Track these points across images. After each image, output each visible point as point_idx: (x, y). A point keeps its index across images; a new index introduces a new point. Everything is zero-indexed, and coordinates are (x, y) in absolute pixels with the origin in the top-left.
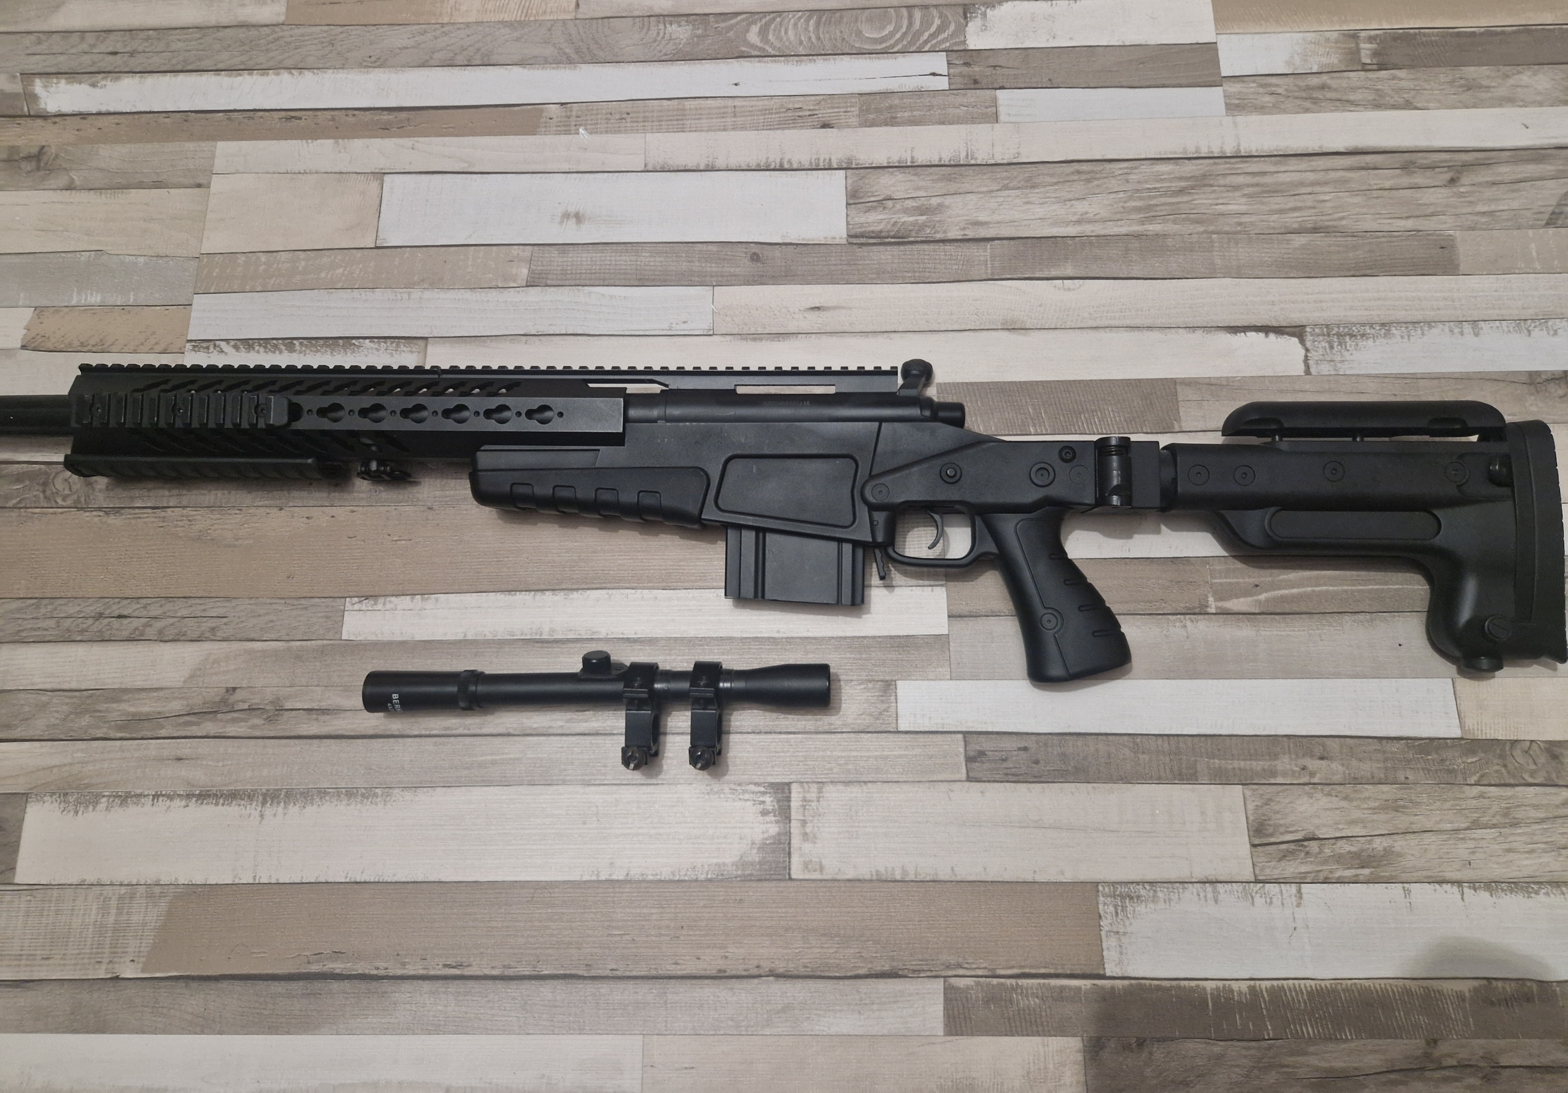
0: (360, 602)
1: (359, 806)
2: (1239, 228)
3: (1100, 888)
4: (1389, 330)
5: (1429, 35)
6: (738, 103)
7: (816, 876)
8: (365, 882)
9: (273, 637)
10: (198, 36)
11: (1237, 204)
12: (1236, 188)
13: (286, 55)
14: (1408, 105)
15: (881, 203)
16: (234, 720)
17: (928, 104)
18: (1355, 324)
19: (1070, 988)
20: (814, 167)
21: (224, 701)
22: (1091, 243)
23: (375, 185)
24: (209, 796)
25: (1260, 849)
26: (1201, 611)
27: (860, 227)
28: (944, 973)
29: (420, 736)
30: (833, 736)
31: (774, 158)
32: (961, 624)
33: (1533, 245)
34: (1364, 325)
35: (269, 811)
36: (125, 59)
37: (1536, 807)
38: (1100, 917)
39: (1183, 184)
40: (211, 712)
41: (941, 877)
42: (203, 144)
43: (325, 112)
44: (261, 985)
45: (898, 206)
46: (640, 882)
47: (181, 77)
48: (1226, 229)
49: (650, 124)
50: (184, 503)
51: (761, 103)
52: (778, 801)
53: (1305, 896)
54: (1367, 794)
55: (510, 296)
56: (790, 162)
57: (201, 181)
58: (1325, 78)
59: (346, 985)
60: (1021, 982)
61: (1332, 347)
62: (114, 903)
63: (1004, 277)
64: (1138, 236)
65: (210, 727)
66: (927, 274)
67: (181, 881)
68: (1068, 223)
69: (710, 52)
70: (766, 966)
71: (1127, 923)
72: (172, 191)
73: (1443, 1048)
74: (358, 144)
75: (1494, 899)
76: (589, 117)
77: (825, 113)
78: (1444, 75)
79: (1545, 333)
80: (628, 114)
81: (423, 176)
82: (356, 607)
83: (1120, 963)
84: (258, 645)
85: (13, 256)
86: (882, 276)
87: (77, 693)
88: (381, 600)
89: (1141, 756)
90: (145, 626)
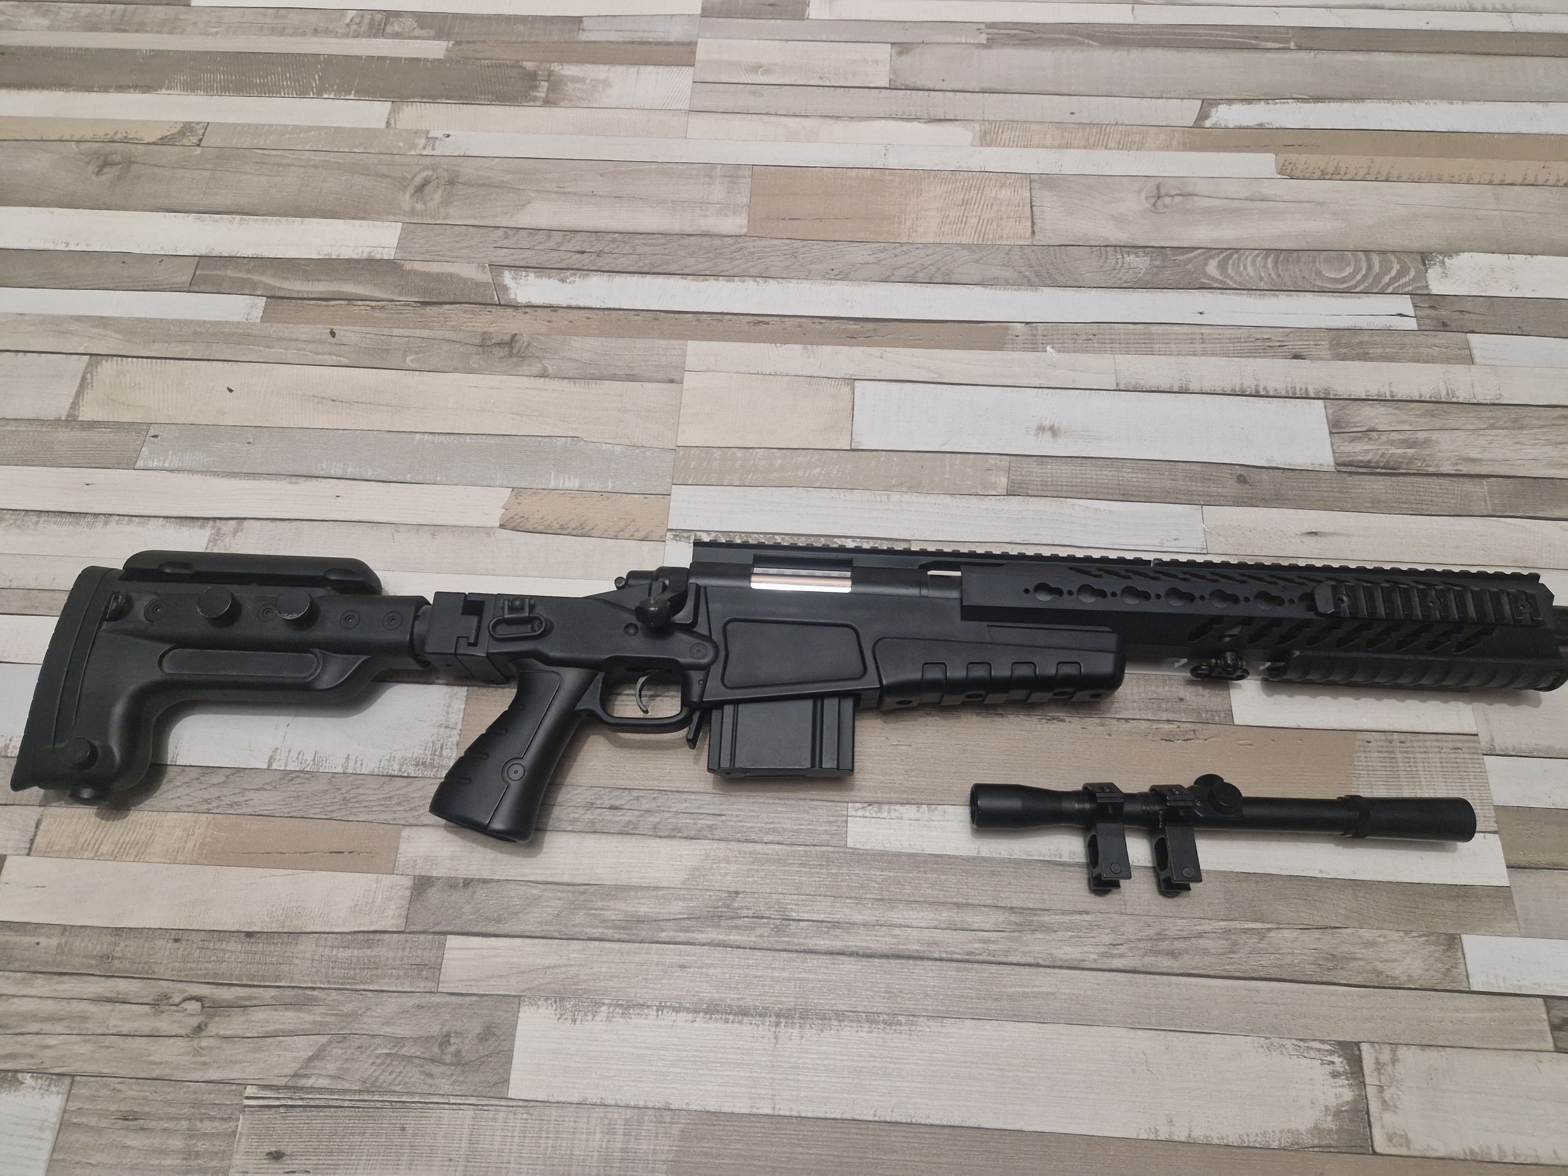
0: (863, 808)
6: (1204, 330)
7: (1403, 1151)
8: (897, 1123)
9: (775, 839)
10: (663, 241)
13: (751, 264)
15: (1366, 434)
16: (737, 928)
17: (1400, 342)
20: (1291, 395)
21: (727, 906)
23: (846, 390)
24: (718, 1013)
27: (1347, 456)
29: (941, 960)
31: (1249, 384)
32: (1522, 878)
35: (784, 1032)
36: (592, 258)
40: (714, 917)
41: (1543, 1161)
42: (673, 342)
43: (792, 319)
45: (1384, 438)
47: (649, 278)
49: (1118, 345)
51: (1227, 332)
52: (1349, 1063)
55: (991, 503)
56: (1265, 388)
57: (674, 377)
62: (620, 1128)
63: (1506, 514)
65: (714, 935)
66: (1425, 507)
67: (694, 1107)
69: (1170, 282)
72: (646, 385)
74: (827, 349)
76: (1055, 337)
77: (1297, 346)
80: (1094, 335)
81: (894, 383)
82: (859, 813)
84: (759, 847)
85: (490, 437)
86: (1376, 506)
87: (571, 888)
88: (886, 807)
90: (640, 819)
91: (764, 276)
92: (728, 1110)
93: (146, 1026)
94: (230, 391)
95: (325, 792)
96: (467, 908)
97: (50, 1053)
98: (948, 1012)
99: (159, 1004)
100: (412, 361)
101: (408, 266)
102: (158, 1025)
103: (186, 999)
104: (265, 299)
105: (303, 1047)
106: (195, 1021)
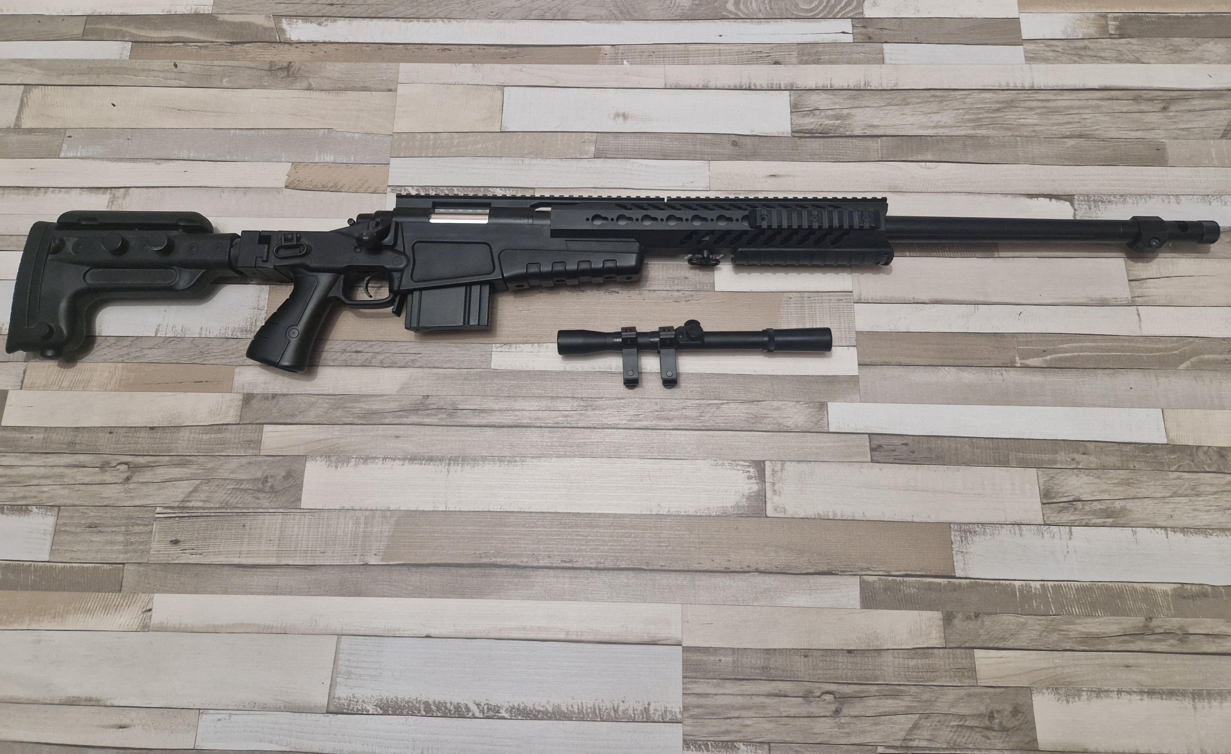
0: (501, 346)
2: (1033, 134)
3: (952, 526)
4: (1125, 199)
5: (1151, 17)
6: (722, 47)
7: (782, 515)
8: (512, 511)
9: (451, 366)
11: (1032, 119)
12: (1031, 109)
13: (440, 9)
14: (1137, 61)
15: (813, 112)
16: (428, 415)
17: (841, 51)
18: (1104, 195)
19: (935, 583)
20: (770, 88)
21: (421, 403)
22: (943, 141)
23: (499, 93)
24: (416, 459)
25: (1047, 506)
26: (1011, 365)
27: (799, 127)
28: (860, 573)
29: (541, 427)
30: (790, 434)
31: (745, 83)
32: (866, 371)
33: (1213, 150)
34: (1110, 195)
35: (452, 468)
36: (339, 8)
37: (1212, 485)
38: (952, 543)
39: (999, 105)
40: (415, 410)
41: (857, 517)
42: (391, 64)
43: (467, 46)
44: (454, 570)
45: (823, 114)
46: (675, 516)
47: (375, 21)
48: (1025, 134)
49: (668, 59)
51: (736, 48)
52: (758, 471)
53: (1073, 533)
54: (1110, 475)
55: (585, 164)
56: (755, 85)
57: (391, 88)
58: (1086, 42)
59: (503, 571)
60: (905, 579)
61: (1090, 209)
62: (362, 521)
63: (889, 160)
64: (971, 137)
65: (414, 419)
66: (841, 157)
67: (402, 508)
68: (928, 128)
69: (703, 15)
70: (754, 567)
71: (968, 547)
72: (374, 93)
73: (1155, 623)
74: (487, 67)
75: (1186, 538)
76: (629, 54)
77: (776, 55)
78: (1160, 43)
79: (1220, 203)
80: (654, 52)
81: (528, 88)
82: (499, 349)
83: (964, 569)
84: (441, 371)
85: (277, 131)
86: (813, 157)
87: (333, 397)
88: (514, 346)
89: (976, 450)
90: (372, 357)
91: (448, 18)
92: (421, 509)
93: (97, 479)
94: (114, 105)
95: (190, 348)
96: (274, 410)
97: (45, 495)
98: (543, 454)
99: (104, 467)
100: (227, 82)
101: (221, 18)
102: (104, 478)
103: (119, 464)
104: (130, 43)
105: (186, 487)
106: (125, 475)
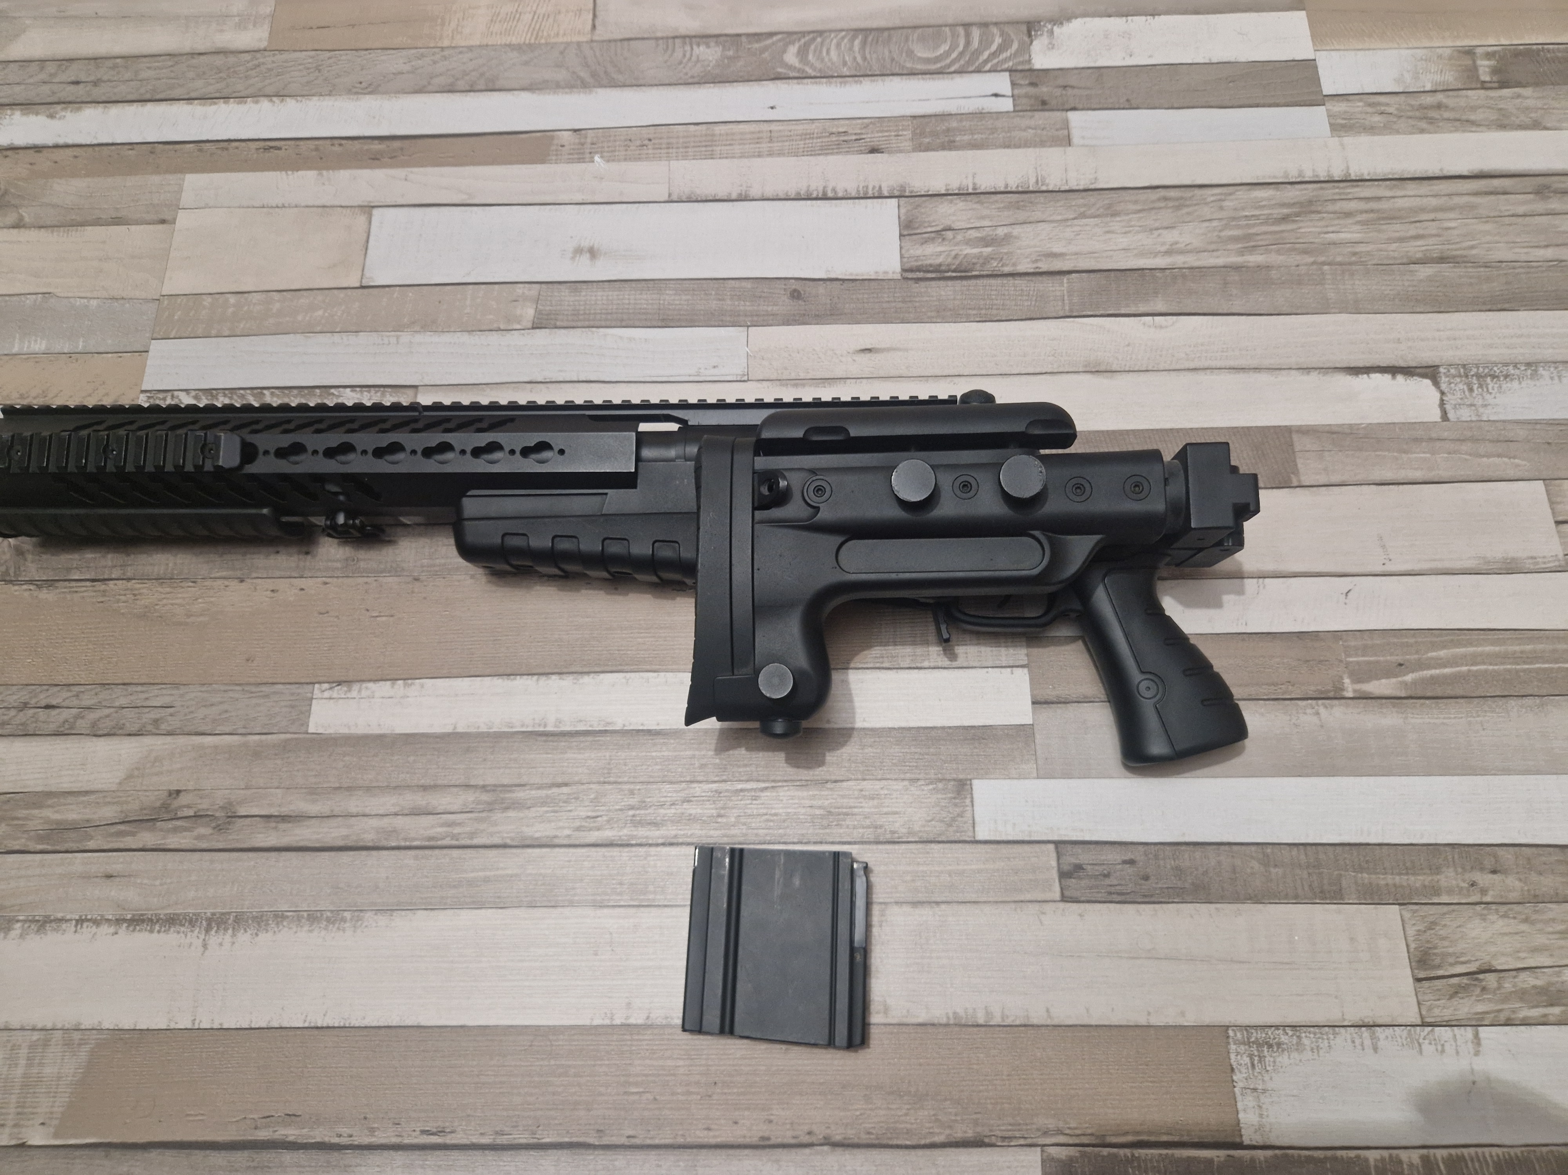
0: (331, 688)
1: (323, 933)
2: (1354, 259)
3: (1231, 1033)
4: (1536, 371)
5: (1553, 51)
6: (774, 127)
8: (328, 1027)
9: (227, 730)
10: (170, 63)
11: (1350, 233)
12: (1348, 214)
13: (267, 82)
14: (1536, 125)
15: (940, 234)
16: (175, 830)
17: (990, 126)
18: (1496, 364)
19: (1199, 1161)
20: (862, 195)
21: (165, 807)
22: (1184, 276)
23: (362, 219)
24: (143, 921)
25: (1426, 984)
26: (1335, 695)
27: (916, 261)
28: (1041, 1141)
29: (398, 848)
30: (896, 847)
31: (817, 186)
32: (1047, 713)
34: (1506, 364)
35: (214, 939)
36: (88, 89)
38: (1233, 1070)
39: (1286, 211)
40: (149, 820)
41: (1034, 1021)
42: (169, 177)
43: (309, 142)
45: (959, 237)
46: (663, 1027)
47: (150, 106)
48: (1339, 259)
49: (674, 150)
50: (129, 574)
51: (800, 127)
53: (1483, 1042)
54: (1550, 915)
55: (515, 339)
56: (834, 190)
57: (166, 217)
58: (1440, 97)
59: (300, 1156)
60: (1138, 1152)
61: (1471, 390)
62: (24, 1052)
63: (1084, 313)
64: (1237, 268)
65: (147, 838)
66: (994, 312)
67: (105, 1025)
68: (1156, 254)
69: (741, 74)
70: (820, 1132)
71: (1267, 1078)
72: (133, 228)
74: (344, 175)
76: (605, 144)
77: (874, 137)
80: (650, 140)
81: (417, 210)
82: (326, 694)
83: (1260, 1127)
84: (209, 740)
86: (942, 314)
88: (356, 686)
89: (1273, 870)
90: (77, 717)
91: (281, 95)
92: (144, 1026)
